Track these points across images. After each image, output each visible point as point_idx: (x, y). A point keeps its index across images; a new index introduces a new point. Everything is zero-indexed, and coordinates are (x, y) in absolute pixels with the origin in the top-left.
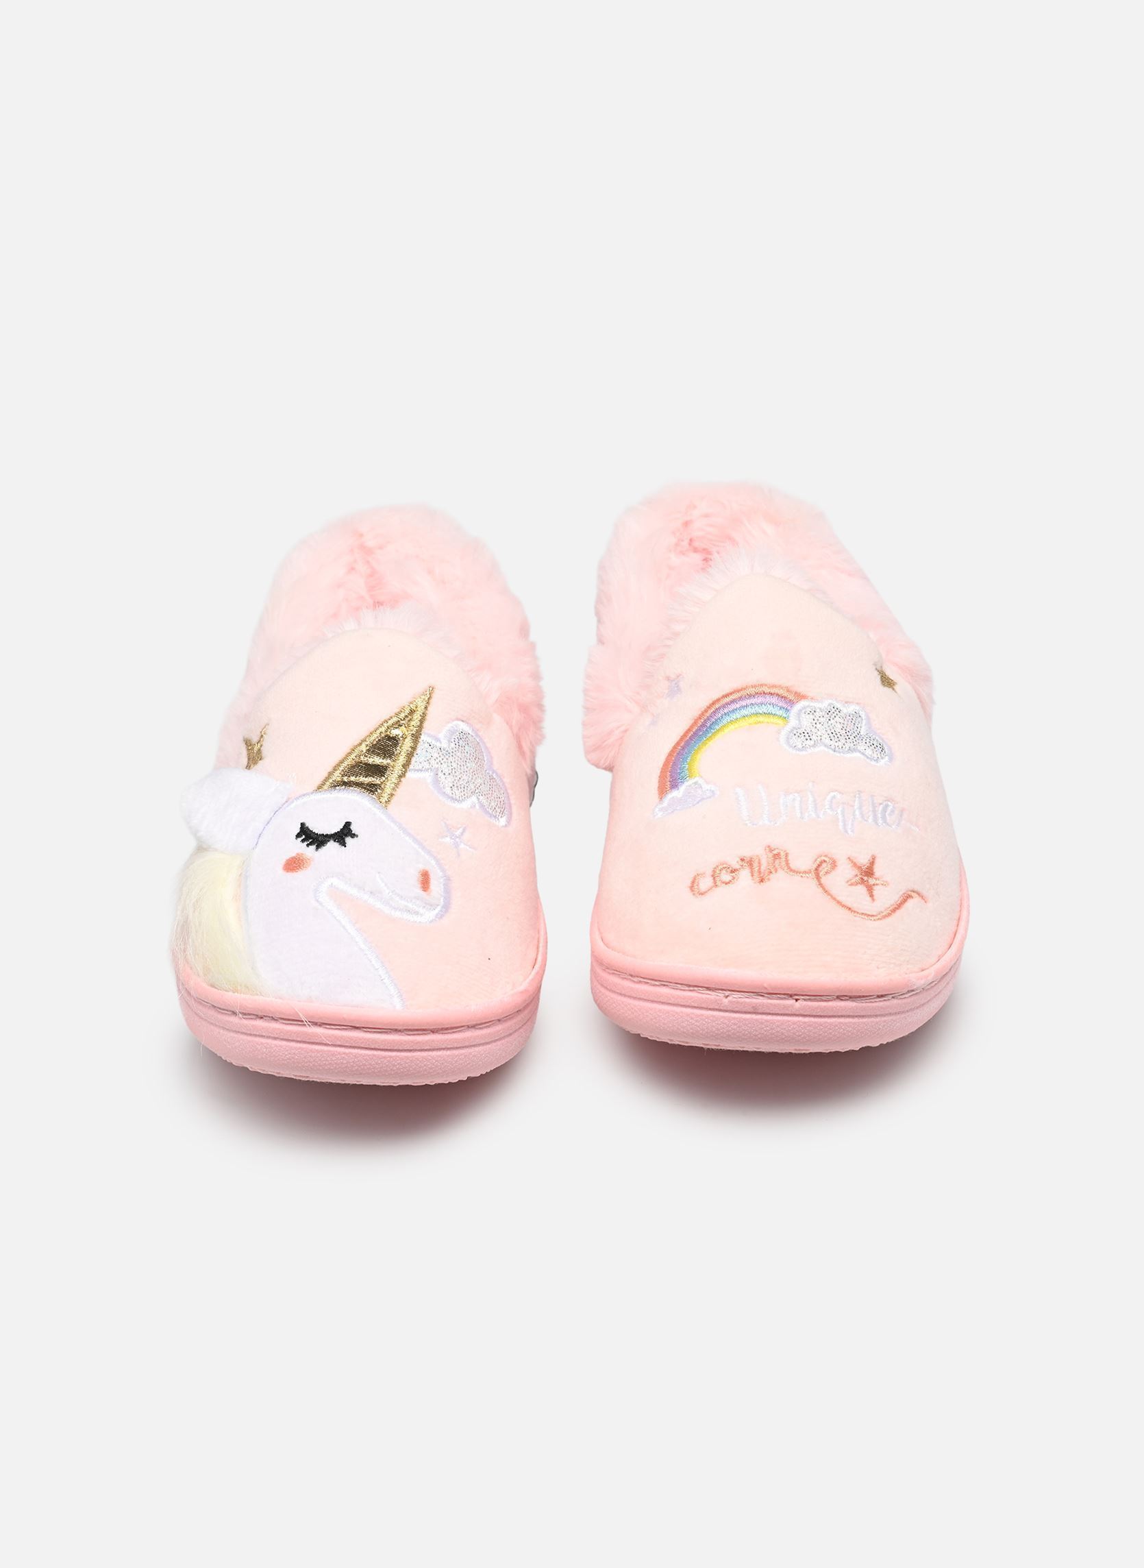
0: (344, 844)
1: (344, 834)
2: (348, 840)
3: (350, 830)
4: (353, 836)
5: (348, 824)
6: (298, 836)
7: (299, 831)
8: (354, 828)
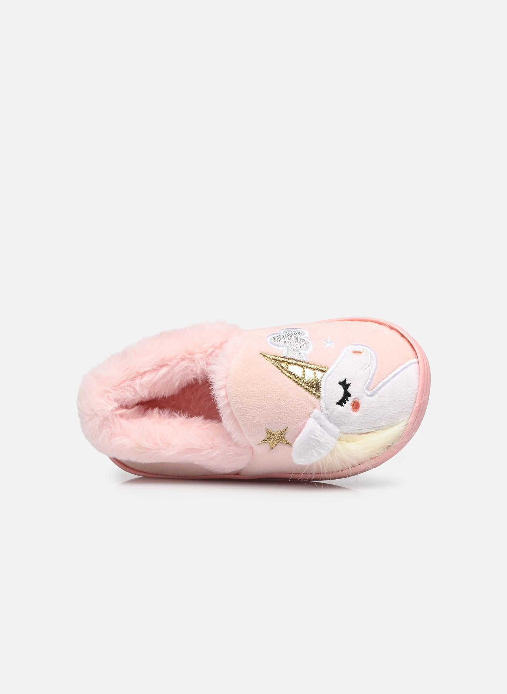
0: (349, 385)
1: (345, 385)
2: (347, 382)
3: (342, 382)
4: (345, 380)
5: (340, 383)
6: (342, 406)
7: (340, 405)
8: (342, 380)
